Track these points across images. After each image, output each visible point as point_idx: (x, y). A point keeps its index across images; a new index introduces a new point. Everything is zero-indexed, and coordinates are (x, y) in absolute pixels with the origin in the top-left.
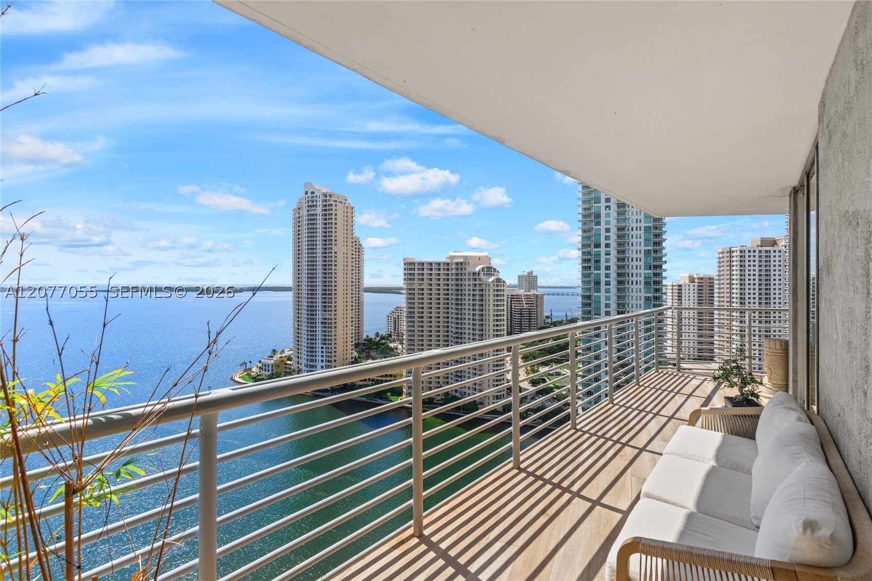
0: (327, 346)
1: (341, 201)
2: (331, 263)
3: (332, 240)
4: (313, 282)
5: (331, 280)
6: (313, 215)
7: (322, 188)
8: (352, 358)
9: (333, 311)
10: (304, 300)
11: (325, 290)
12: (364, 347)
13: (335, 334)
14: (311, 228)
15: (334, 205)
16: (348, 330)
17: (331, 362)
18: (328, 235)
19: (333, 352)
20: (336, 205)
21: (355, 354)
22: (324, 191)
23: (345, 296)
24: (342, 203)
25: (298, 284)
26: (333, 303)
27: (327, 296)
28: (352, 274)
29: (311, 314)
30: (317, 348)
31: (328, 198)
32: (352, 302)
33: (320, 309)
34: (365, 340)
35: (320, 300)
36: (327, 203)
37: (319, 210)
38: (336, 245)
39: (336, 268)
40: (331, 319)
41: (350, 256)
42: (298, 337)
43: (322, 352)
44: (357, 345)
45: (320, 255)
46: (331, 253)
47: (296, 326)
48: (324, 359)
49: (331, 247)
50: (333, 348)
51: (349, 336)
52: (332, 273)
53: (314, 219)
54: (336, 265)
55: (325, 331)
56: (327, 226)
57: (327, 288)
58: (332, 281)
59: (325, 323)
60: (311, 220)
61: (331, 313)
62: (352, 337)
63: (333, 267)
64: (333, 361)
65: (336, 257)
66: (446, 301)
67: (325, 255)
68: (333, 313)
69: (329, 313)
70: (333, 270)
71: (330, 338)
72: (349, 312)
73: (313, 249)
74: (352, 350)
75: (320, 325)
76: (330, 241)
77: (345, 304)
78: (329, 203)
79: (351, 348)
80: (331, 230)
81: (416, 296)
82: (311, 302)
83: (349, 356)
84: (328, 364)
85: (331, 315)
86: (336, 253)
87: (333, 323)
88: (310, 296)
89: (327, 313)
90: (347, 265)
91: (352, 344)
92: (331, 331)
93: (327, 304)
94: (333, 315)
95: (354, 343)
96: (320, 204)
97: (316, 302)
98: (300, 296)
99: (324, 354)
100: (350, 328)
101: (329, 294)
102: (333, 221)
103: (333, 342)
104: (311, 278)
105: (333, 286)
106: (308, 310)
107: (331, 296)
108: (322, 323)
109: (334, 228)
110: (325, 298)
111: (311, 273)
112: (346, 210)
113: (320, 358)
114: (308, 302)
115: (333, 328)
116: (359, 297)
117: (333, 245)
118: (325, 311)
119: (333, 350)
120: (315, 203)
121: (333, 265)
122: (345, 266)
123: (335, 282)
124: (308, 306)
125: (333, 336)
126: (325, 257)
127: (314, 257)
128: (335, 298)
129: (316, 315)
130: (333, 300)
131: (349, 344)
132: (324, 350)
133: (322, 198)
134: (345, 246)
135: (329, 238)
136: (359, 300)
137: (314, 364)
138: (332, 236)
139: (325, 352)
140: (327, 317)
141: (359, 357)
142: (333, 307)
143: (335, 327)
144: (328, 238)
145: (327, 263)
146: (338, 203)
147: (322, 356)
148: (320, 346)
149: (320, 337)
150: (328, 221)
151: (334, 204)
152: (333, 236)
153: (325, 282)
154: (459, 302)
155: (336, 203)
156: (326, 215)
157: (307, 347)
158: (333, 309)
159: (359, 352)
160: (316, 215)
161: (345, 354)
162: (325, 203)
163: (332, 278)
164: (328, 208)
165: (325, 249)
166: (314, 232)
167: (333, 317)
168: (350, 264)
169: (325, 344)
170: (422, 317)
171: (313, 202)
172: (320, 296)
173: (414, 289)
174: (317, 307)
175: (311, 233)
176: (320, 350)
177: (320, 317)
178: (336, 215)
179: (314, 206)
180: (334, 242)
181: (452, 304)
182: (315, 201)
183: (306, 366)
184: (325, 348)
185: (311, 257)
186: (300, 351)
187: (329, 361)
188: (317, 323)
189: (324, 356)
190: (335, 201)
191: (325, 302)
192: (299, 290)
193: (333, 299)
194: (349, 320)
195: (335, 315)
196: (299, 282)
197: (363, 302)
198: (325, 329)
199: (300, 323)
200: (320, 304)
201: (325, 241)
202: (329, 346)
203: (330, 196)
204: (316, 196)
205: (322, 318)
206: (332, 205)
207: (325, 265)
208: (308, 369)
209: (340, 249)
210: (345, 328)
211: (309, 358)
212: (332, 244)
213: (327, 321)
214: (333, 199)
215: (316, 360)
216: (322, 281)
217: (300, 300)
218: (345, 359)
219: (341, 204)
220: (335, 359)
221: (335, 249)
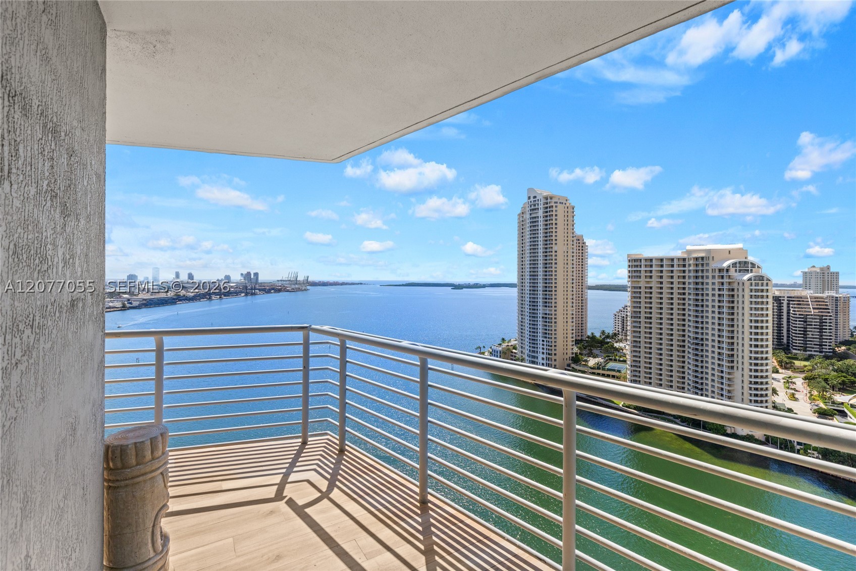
0: (548, 339)
1: (562, 201)
2: (551, 262)
3: (552, 240)
4: (535, 279)
5: (551, 277)
6: (535, 217)
7: (543, 191)
8: (573, 353)
9: (553, 307)
10: (527, 296)
11: (546, 287)
12: (586, 344)
13: (555, 329)
14: (533, 230)
15: (554, 207)
16: (569, 326)
17: (552, 355)
18: (548, 235)
19: (553, 346)
20: (556, 207)
21: (576, 350)
22: (545, 194)
23: (565, 293)
24: (562, 203)
25: (522, 281)
26: (553, 299)
27: (548, 293)
28: (573, 271)
29: (533, 309)
30: (538, 340)
31: (549, 201)
32: (573, 299)
33: (541, 304)
34: (588, 337)
35: (541, 296)
36: (548, 205)
37: (540, 213)
38: (556, 244)
39: (556, 266)
40: (552, 314)
41: (570, 254)
42: (522, 329)
43: (543, 345)
44: (577, 342)
45: (541, 254)
46: (552, 251)
47: (520, 319)
48: (545, 351)
49: (552, 246)
50: (553, 342)
51: (570, 332)
52: (552, 271)
53: (535, 222)
54: (556, 263)
55: (546, 326)
56: (548, 227)
57: (548, 285)
58: (552, 279)
59: (546, 318)
60: (533, 222)
61: (551, 309)
62: (572, 333)
63: (554, 266)
64: (553, 354)
65: (556, 256)
66: (682, 302)
67: (546, 254)
68: (553, 309)
69: (549, 309)
70: (553, 268)
71: (550, 332)
72: (569, 308)
73: (535, 249)
74: (572, 345)
75: (541, 319)
76: (551, 241)
77: (565, 301)
78: (550, 205)
79: (571, 344)
80: (552, 230)
81: (643, 295)
82: (533, 298)
83: (570, 351)
84: (548, 356)
85: (551, 310)
86: (556, 252)
87: (553, 318)
88: (532, 292)
89: (548, 308)
90: (567, 263)
91: (573, 339)
92: (552, 326)
93: (548, 301)
94: (553, 311)
95: (574, 339)
96: (541, 206)
97: (537, 298)
98: (523, 292)
99: (545, 347)
100: (570, 324)
101: (549, 291)
102: (554, 222)
103: (553, 336)
104: (533, 275)
105: (553, 283)
106: (530, 305)
107: (551, 293)
108: (543, 317)
109: (554, 228)
110: (546, 295)
111: (533, 272)
112: (566, 210)
113: (541, 351)
114: (530, 298)
115: (553, 323)
116: (582, 294)
117: (554, 244)
118: (546, 306)
119: (553, 344)
120: (537, 207)
121: (553, 264)
122: (566, 264)
123: (556, 279)
124: (530, 302)
125: (553, 330)
126: (546, 256)
127: (535, 256)
128: (555, 295)
129: (537, 310)
130: (553, 297)
131: (570, 339)
132: (545, 343)
133: (543, 201)
134: (566, 244)
135: (550, 238)
136: (582, 297)
137: (536, 355)
138: (552, 236)
139: (545, 345)
140: (548, 312)
141: (580, 354)
142: (553, 303)
143: (555, 322)
144: (548, 238)
145: (548, 262)
146: (558, 204)
147: (543, 349)
148: (541, 339)
149: (541, 331)
150: (548, 222)
151: (554, 205)
152: (554, 236)
153: (546, 279)
154: (699, 304)
155: (556, 205)
156: (547, 216)
157: (530, 339)
158: (553, 305)
159: (580, 348)
160: (538, 217)
161: (565, 349)
162: (546, 206)
163: (552, 275)
164: (548, 210)
165: (546, 248)
166: (535, 234)
167: (553, 313)
168: (570, 262)
169: (546, 337)
170: (651, 318)
171: (535, 205)
172: (541, 293)
173: (640, 288)
174: (539, 302)
175: (533, 234)
176: (541, 343)
177: (541, 312)
178: (556, 215)
179: (535, 209)
180: (554, 242)
181: (689, 305)
182: (537, 205)
183: (529, 356)
184: (545, 341)
185: (533, 256)
186: (523, 342)
187: (549, 354)
188: (539, 317)
189: (545, 349)
190: (556, 203)
191: (546, 299)
192: (522, 286)
193: (553, 295)
194: (570, 316)
195: (555, 311)
196: (522, 279)
197: (586, 299)
198: (546, 324)
199: (523, 317)
200: (541, 300)
201: (546, 241)
202: (549, 340)
203: (551, 198)
204: (538, 200)
205: (543, 313)
206: (552, 206)
207: (546, 264)
208: (530, 359)
209: (560, 247)
210: (565, 324)
211: (531, 349)
212: (552, 244)
213: (547, 316)
214: (554, 200)
215: (537, 351)
216: (543, 279)
217: (523, 295)
218: (565, 354)
219: (561, 205)
220: (555, 352)
221: (555, 248)
